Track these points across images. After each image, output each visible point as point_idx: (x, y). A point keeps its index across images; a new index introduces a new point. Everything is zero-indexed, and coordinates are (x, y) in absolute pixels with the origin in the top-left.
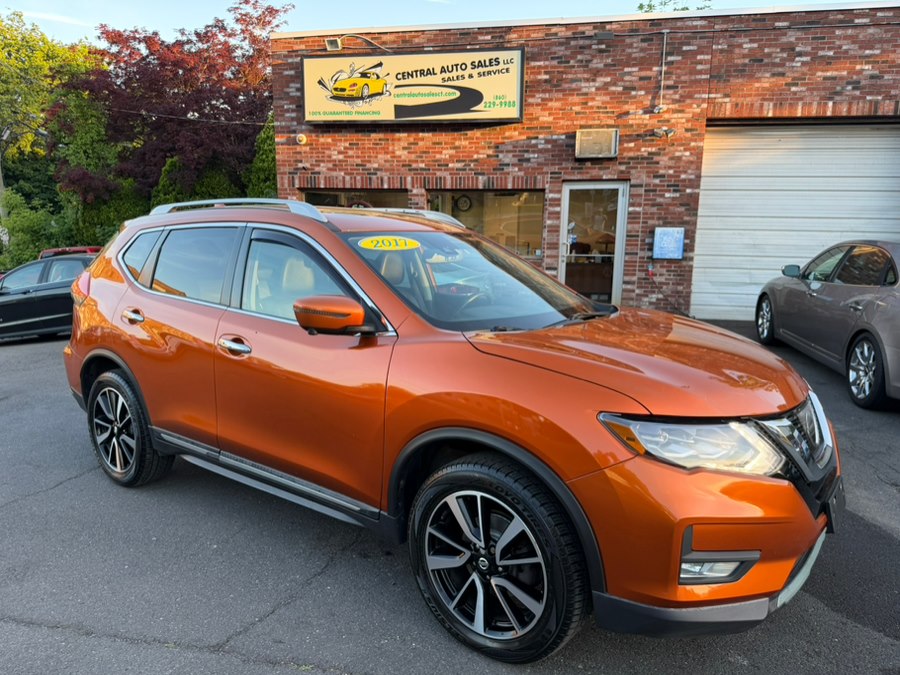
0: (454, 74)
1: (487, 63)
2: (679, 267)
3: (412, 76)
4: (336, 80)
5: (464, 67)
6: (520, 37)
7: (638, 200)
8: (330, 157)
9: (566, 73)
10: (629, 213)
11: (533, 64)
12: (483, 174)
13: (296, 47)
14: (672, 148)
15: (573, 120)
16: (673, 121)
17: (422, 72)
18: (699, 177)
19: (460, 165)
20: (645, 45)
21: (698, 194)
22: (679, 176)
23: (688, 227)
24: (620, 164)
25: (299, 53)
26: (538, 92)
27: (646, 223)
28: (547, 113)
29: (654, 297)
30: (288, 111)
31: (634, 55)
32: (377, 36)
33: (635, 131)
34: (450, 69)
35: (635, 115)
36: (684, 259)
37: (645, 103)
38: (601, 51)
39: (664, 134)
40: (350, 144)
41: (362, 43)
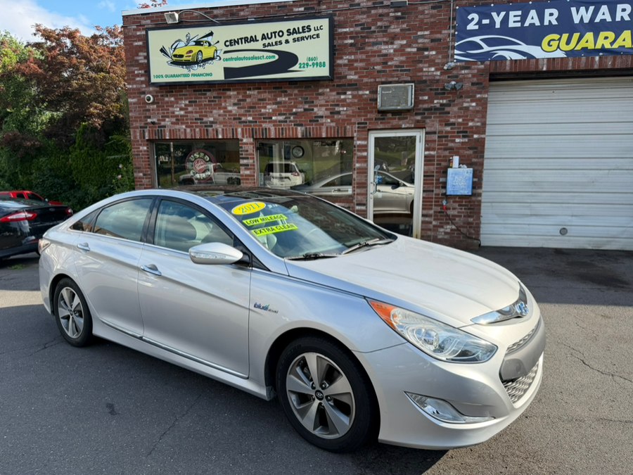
0: (273, 40)
1: (301, 30)
2: (470, 202)
3: (238, 44)
4: (175, 49)
5: (281, 34)
6: (328, 8)
7: (432, 145)
8: (173, 113)
9: (368, 38)
10: (425, 157)
11: (340, 30)
12: (301, 125)
13: (143, 22)
14: (460, 100)
15: (375, 78)
16: (461, 76)
17: (246, 40)
18: (484, 124)
19: (281, 118)
20: (434, 11)
21: (484, 138)
22: (467, 124)
23: (476, 168)
24: (417, 114)
25: (146, 26)
26: (346, 54)
27: (440, 164)
28: (353, 72)
29: (448, 228)
30: (138, 75)
31: (425, 21)
32: (209, 10)
33: (428, 86)
34: (270, 36)
35: (428, 72)
36: (473, 195)
37: (437, 61)
38: (397, 18)
39: (454, 88)
40: (189, 102)
41: (197, 17)
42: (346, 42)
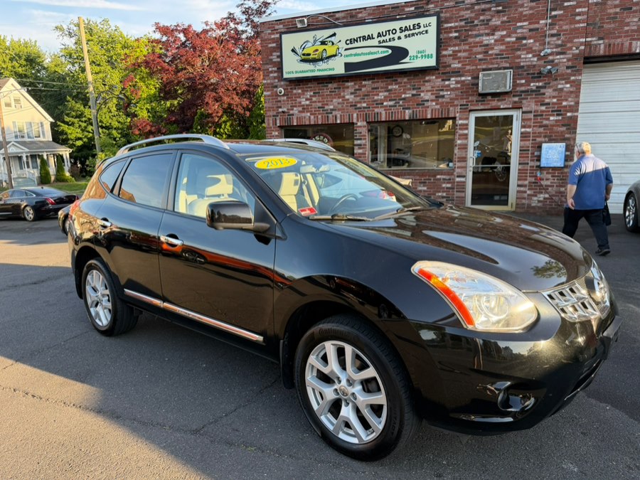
0: (387, 37)
1: (412, 28)
2: (562, 173)
3: (357, 41)
4: (304, 48)
5: (394, 31)
6: (436, 6)
7: (528, 123)
8: (300, 103)
9: (471, 31)
10: (522, 133)
11: (446, 25)
12: (409, 108)
13: (277, 27)
14: (555, 82)
15: (476, 66)
16: (556, 61)
17: (364, 38)
18: (577, 103)
19: (392, 103)
20: (533, 4)
21: (577, 116)
22: (561, 103)
23: (569, 143)
24: (514, 96)
25: (279, 31)
26: (450, 46)
27: (535, 140)
28: (457, 61)
29: (541, 197)
30: (272, 72)
31: (524, 13)
32: (332, 14)
33: (525, 71)
34: (384, 34)
35: (526, 58)
36: (566, 167)
37: (534, 48)
38: (498, 12)
39: (550, 72)
40: (314, 93)
41: (322, 20)
42: (451, 35)
